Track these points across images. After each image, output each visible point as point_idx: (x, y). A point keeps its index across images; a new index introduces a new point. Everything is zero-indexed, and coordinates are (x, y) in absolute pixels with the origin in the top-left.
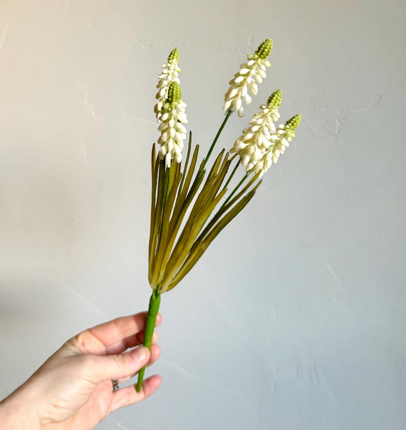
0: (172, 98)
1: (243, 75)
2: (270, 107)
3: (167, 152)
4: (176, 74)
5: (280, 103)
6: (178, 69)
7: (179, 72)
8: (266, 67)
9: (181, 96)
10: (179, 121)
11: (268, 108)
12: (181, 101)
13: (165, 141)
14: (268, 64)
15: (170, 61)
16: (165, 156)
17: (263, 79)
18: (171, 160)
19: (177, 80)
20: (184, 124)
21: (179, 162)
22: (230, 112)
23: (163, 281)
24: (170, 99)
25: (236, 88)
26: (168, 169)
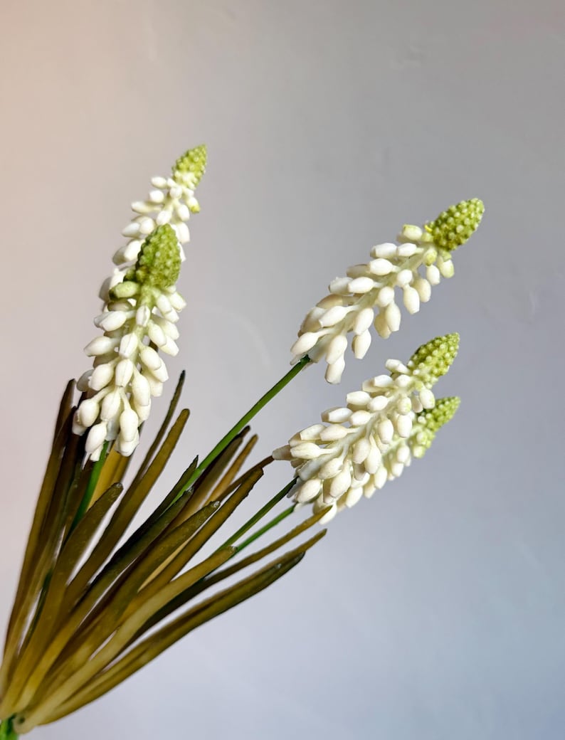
0: (148, 272)
1: (375, 277)
2: (417, 372)
3: (98, 421)
4: (184, 213)
5: (446, 370)
6: (193, 202)
7: (192, 211)
8: (441, 275)
9: (176, 272)
10: (153, 345)
11: (410, 374)
12: (172, 289)
13: (96, 388)
14: (448, 267)
15: (178, 174)
16: (89, 429)
17: (422, 303)
18: (106, 443)
19: (182, 233)
20: (166, 357)
21: (128, 455)
22: (306, 359)
23: (31, 708)
24: (140, 273)
25: (344, 305)
26: (91, 464)
